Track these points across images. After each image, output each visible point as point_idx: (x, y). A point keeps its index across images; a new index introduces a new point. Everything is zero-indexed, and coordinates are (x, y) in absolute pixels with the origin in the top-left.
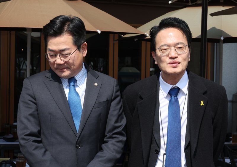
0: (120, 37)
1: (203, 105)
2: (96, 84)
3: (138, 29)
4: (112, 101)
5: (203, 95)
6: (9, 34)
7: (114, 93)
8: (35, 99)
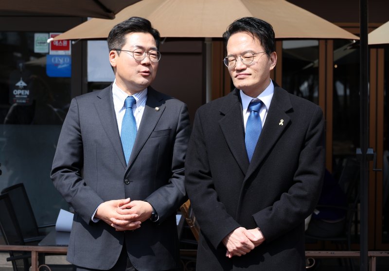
1: (282, 124)
2: (157, 108)
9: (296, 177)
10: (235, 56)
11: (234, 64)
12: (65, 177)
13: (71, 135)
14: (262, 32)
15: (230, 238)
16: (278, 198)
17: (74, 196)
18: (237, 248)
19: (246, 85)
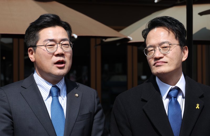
0: (102, 41)
1: (199, 108)
2: (77, 95)
4: (95, 114)
5: (200, 99)
7: (96, 105)
8: (10, 112)
10: (154, 47)
11: (152, 54)
14: (176, 28)
19: (163, 72)
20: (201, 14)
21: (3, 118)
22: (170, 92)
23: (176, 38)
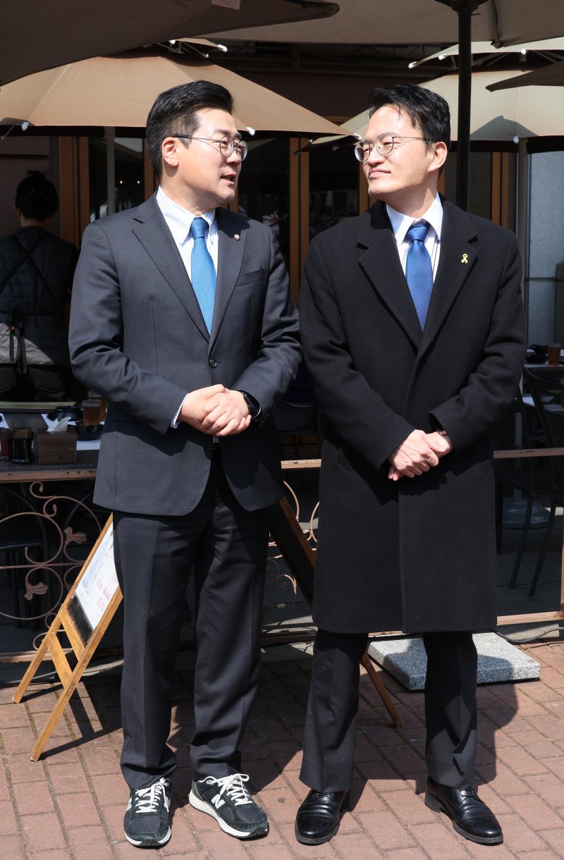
1: (466, 261)
2: (237, 236)
3: (343, 126)
4: (271, 272)
5: (469, 245)
6: (75, 144)
8: (115, 268)
9: (488, 346)
12: (105, 358)
13: (104, 288)
15: (403, 447)
16: (465, 383)
17: (133, 389)
18: (414, 463)
20: (492, 88)
21: (101, 279)
22: (411, 231)
23: (414, 124)
